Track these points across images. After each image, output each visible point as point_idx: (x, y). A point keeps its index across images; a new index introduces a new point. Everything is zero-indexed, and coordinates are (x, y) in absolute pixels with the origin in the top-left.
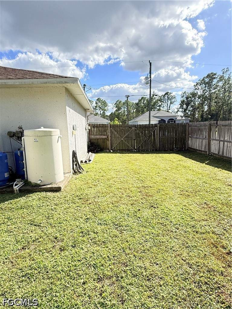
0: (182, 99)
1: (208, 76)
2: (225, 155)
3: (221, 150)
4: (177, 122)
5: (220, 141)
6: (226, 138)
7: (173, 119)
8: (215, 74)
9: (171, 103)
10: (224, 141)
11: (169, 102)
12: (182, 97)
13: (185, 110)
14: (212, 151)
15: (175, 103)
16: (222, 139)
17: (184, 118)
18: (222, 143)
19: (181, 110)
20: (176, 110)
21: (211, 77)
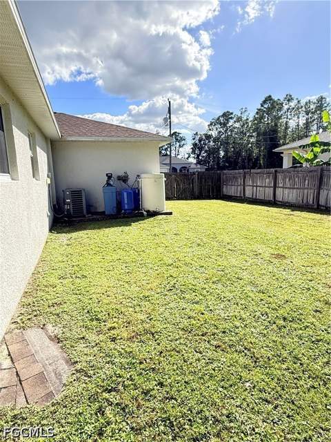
0: (193, 141)
1: (224, 115)
2: (258, 197)
3: (255, 194)
4: (191, 171)
5: (253, 186)
6: (258, 184)
7: (186, 168)
8: (232, 114)
9: (180, 146)
10: (257, 186)
11: (178, 144)
12: (194, 139)
13: (198, 156)
14: (247, 196)
15: (185, 146)
16: (255, 184)
17: (199, 166)
18: (255, 188)
19: (192, 155)
20: (187, 156)
21: (227, 116)
